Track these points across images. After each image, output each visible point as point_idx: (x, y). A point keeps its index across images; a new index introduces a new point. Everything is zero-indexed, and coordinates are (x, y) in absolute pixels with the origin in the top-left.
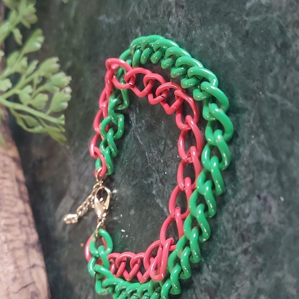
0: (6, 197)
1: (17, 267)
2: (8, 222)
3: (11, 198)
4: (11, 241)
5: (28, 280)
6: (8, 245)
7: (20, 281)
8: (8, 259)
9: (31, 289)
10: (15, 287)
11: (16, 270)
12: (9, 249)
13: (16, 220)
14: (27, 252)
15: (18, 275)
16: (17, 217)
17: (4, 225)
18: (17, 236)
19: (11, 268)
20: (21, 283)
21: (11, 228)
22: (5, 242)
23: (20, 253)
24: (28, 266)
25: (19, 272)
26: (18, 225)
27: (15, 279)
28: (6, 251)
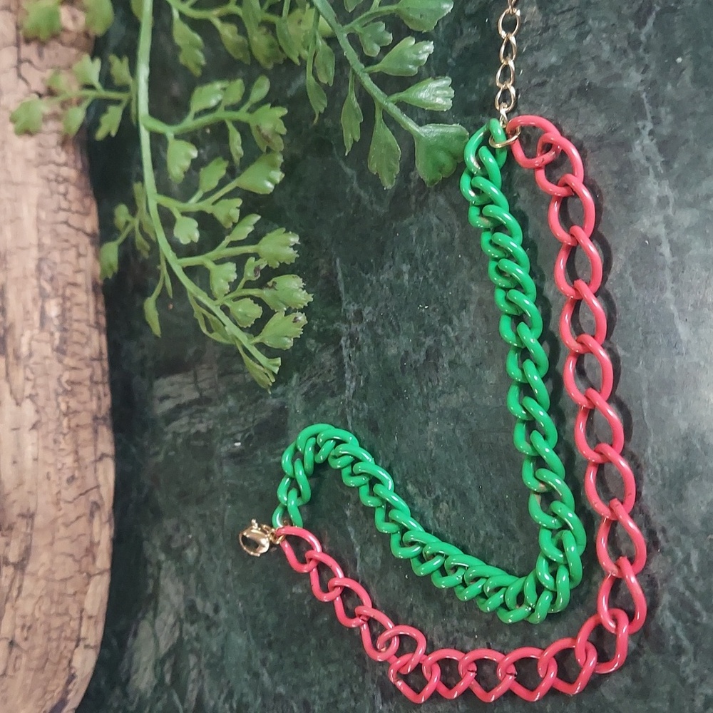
0: (76, 325)
1: (77, 460)
2: (74, 375)
3: (83, 327)
4: (76, 412)
5: (90, 482)
6: (69, 420)
7: (78, 482)
8: (66, 444)
9: (93, 497)
10: (69, 493)
11: (76, 465)
12: (69, 427)
13: (87, 373)
14: (96, 432)
15: (77, 474)
16: (88, 366)
17: (67, 382)
18: (85, 403)
19: (69, 460)
20: (79, 487)
21: (78, 389)
22: (65, 415)
23: (85, 435)
24: (93, 458)
25: (79, 468)
26: (88, 383)
27: (72, 479)
28: (65, 431)
